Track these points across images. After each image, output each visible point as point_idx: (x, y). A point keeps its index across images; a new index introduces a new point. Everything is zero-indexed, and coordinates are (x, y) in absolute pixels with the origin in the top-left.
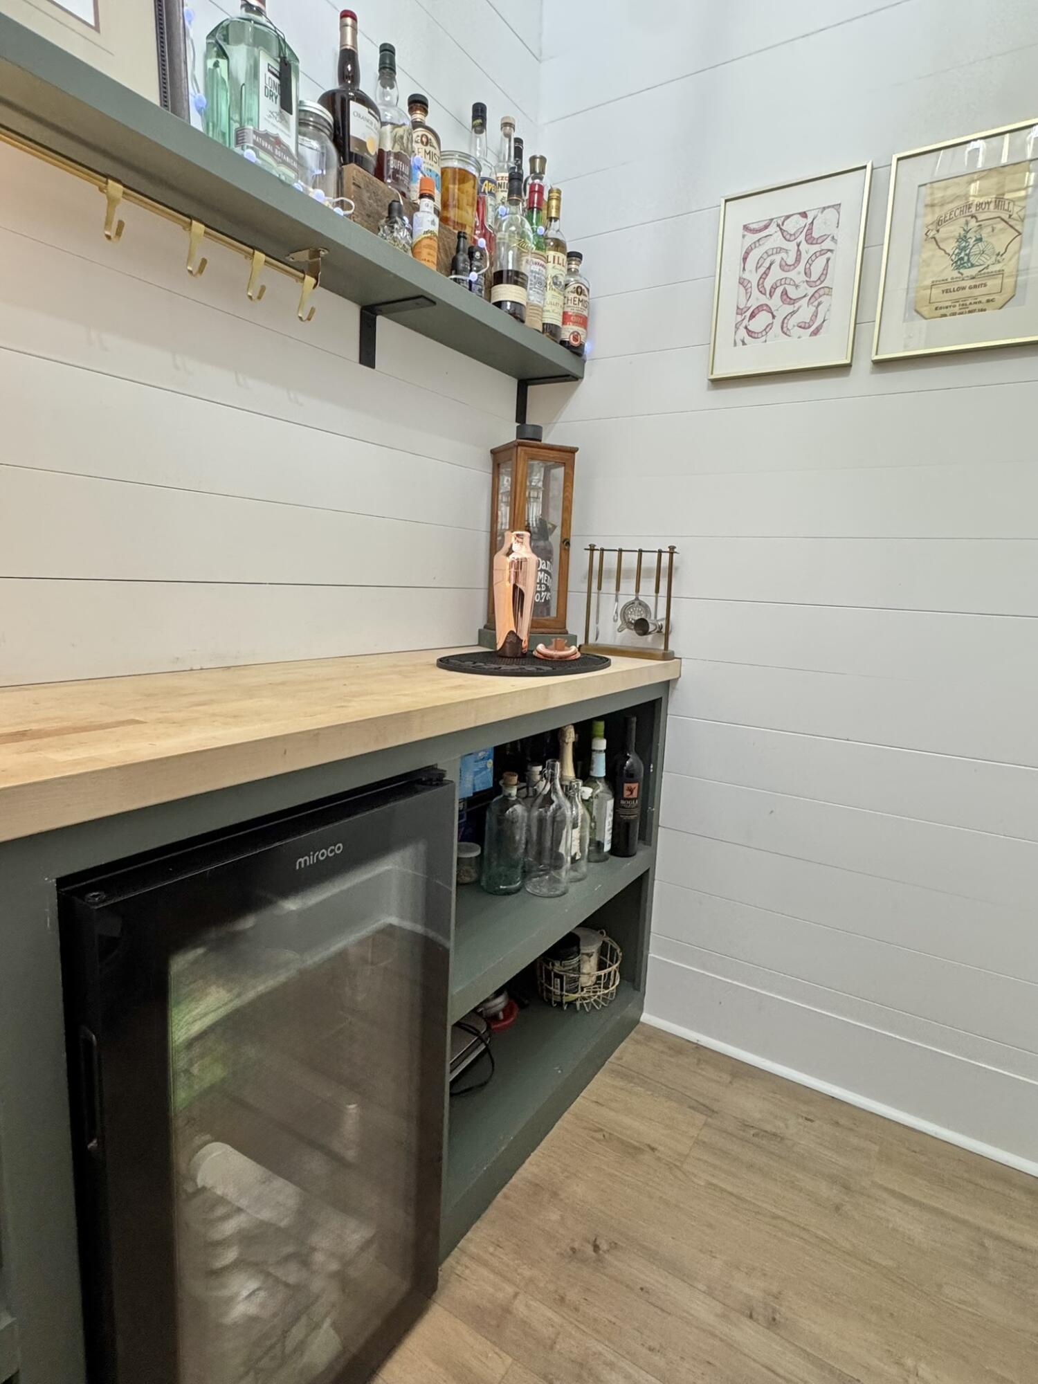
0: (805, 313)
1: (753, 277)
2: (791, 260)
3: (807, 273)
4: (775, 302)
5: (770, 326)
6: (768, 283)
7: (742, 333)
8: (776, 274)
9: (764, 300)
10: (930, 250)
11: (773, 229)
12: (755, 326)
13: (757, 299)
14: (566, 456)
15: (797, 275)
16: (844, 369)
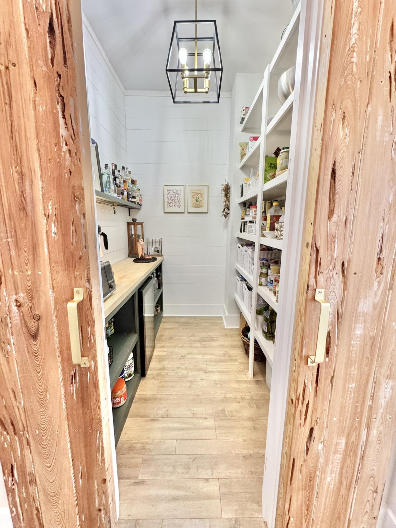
0: (178, 204)
1: (170, 198)
2: (175, 196)
3: (177, 198)
4: (173, 202)
5: (172, 205)
6: (172, 199)
7: (169, 206)
8: (173, 198)
9: (171, 201)
10: (193, 199)
11: (171, 191)
12: (170, 205)
13: (170, 201)
14: (142, 224)
15: (176, 198)
16: (184, 213)
